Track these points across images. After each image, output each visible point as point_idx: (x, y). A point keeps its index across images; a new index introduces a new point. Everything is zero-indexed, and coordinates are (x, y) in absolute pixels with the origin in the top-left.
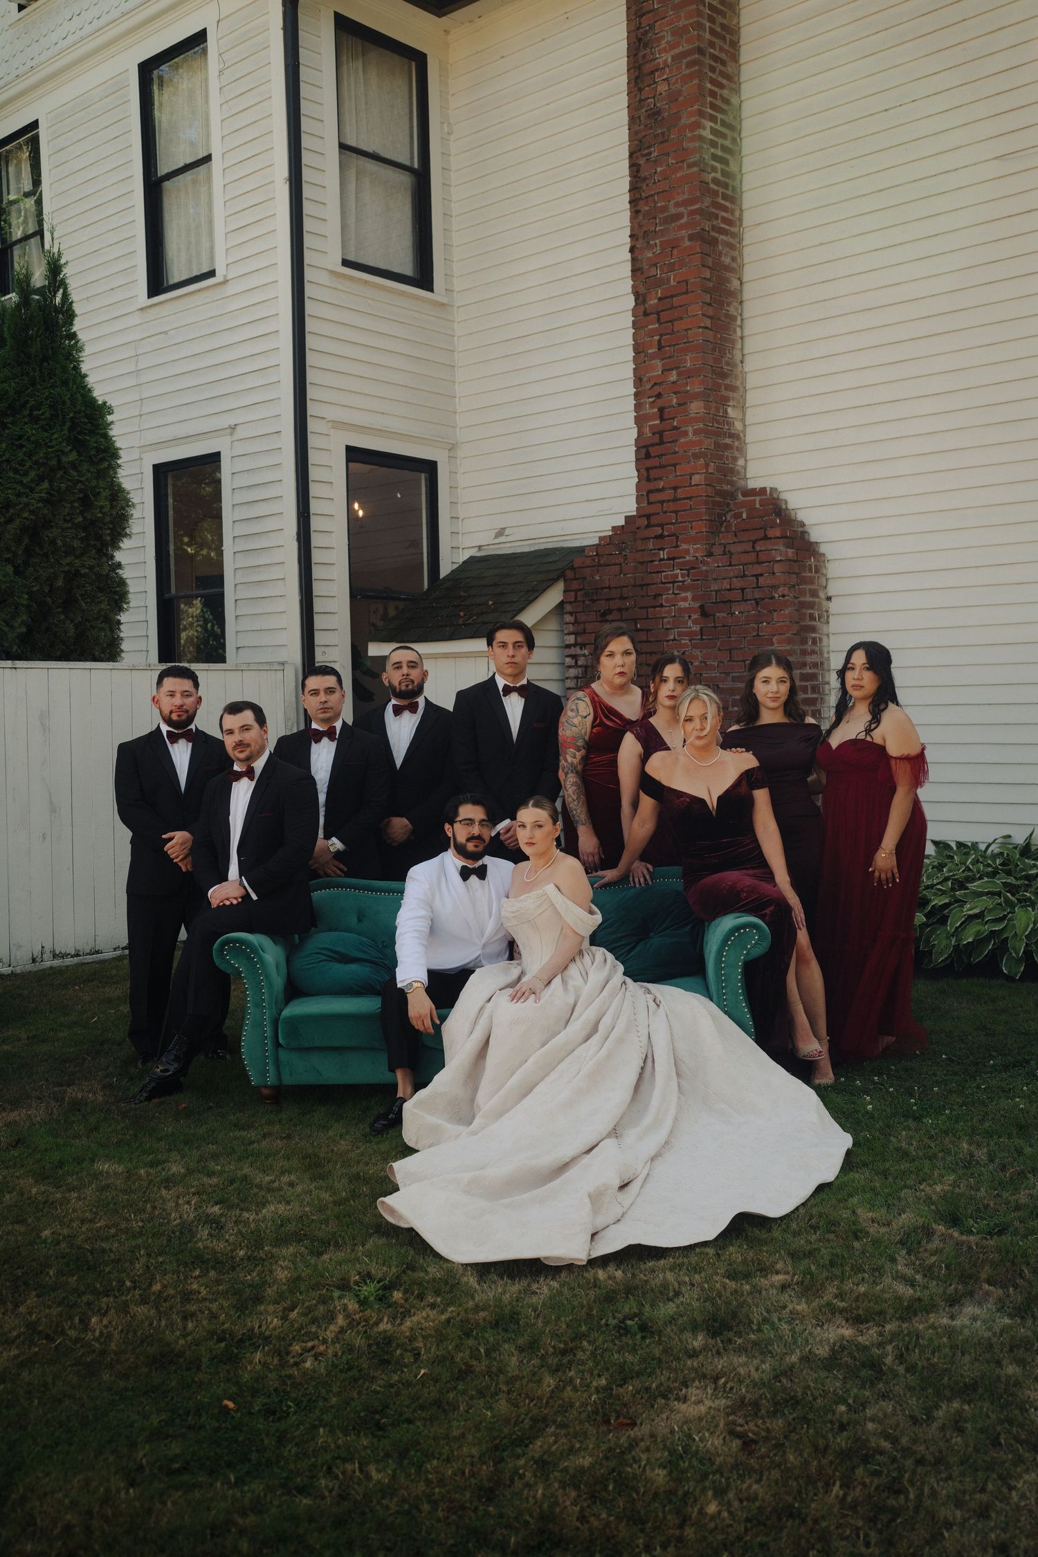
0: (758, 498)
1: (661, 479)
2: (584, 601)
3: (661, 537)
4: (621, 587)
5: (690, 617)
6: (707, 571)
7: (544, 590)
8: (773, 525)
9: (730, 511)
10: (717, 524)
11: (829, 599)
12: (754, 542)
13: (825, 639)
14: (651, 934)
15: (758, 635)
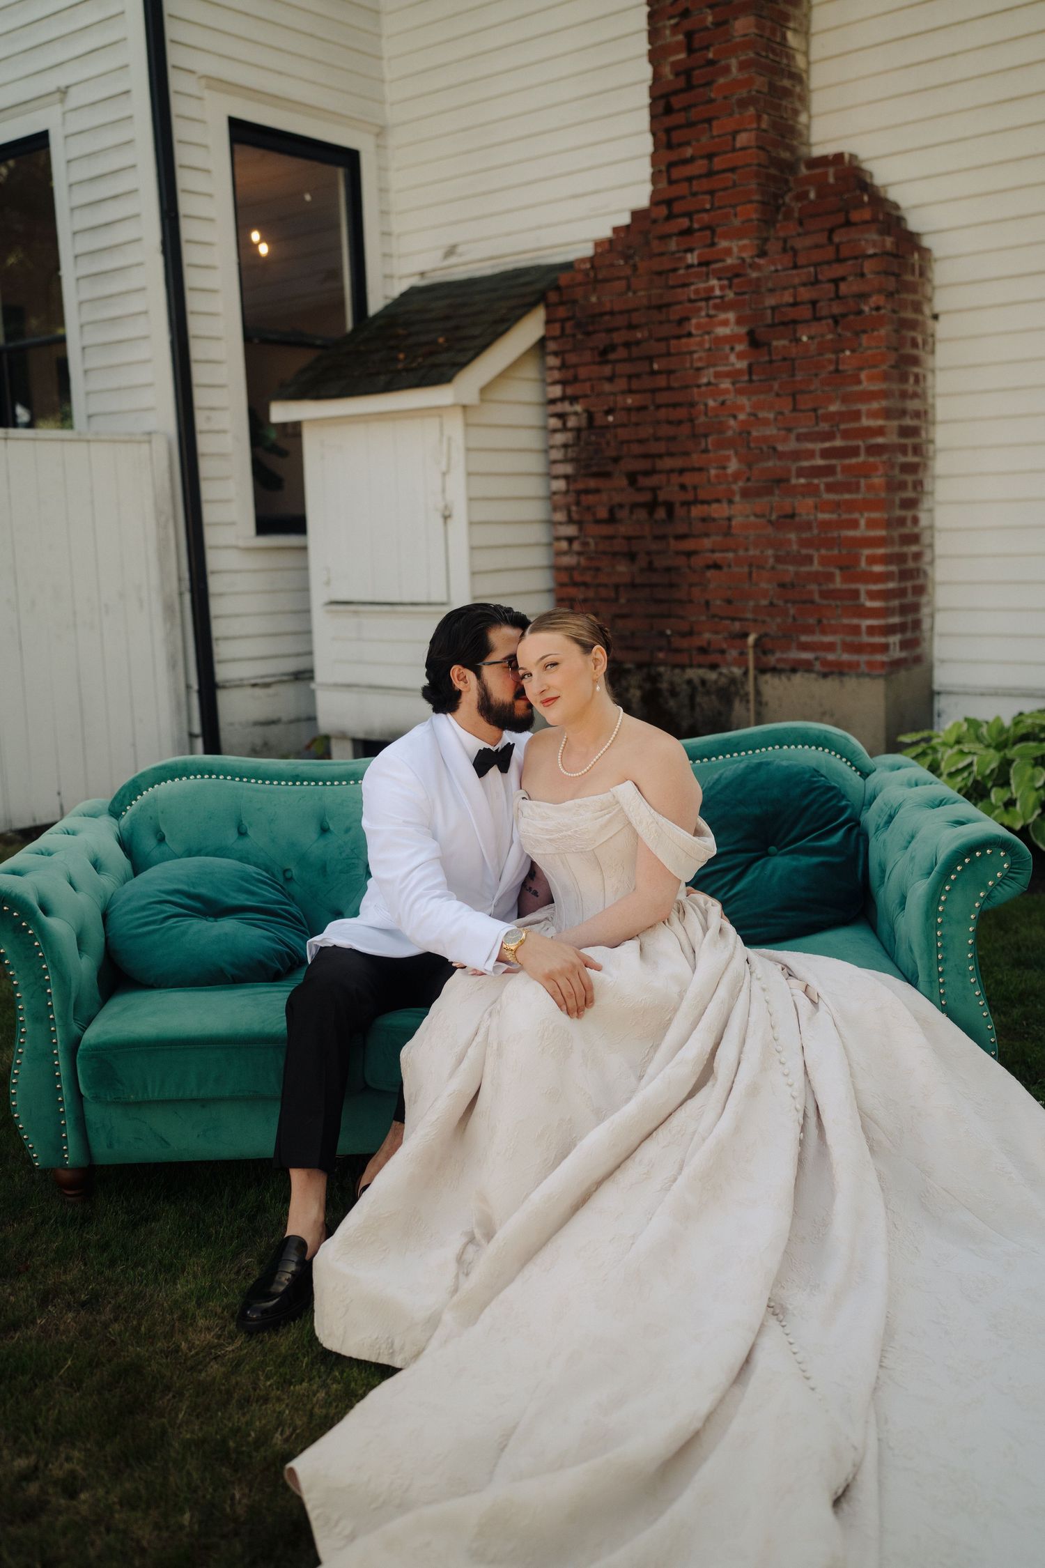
0: (831, 171)
1: (688, 143)
2: (574, 336)
3: (688, 232)
4: (629, 311)
5: (732, 349)
6: (758, 279)
7: (518, 318)
8: (860, 205)
9: (790, 190)
10: (772, 209)
11: (935, 317)
12: (831, 231)
13: (929, 377)
14: (772, 849)
15: (837, 371)
